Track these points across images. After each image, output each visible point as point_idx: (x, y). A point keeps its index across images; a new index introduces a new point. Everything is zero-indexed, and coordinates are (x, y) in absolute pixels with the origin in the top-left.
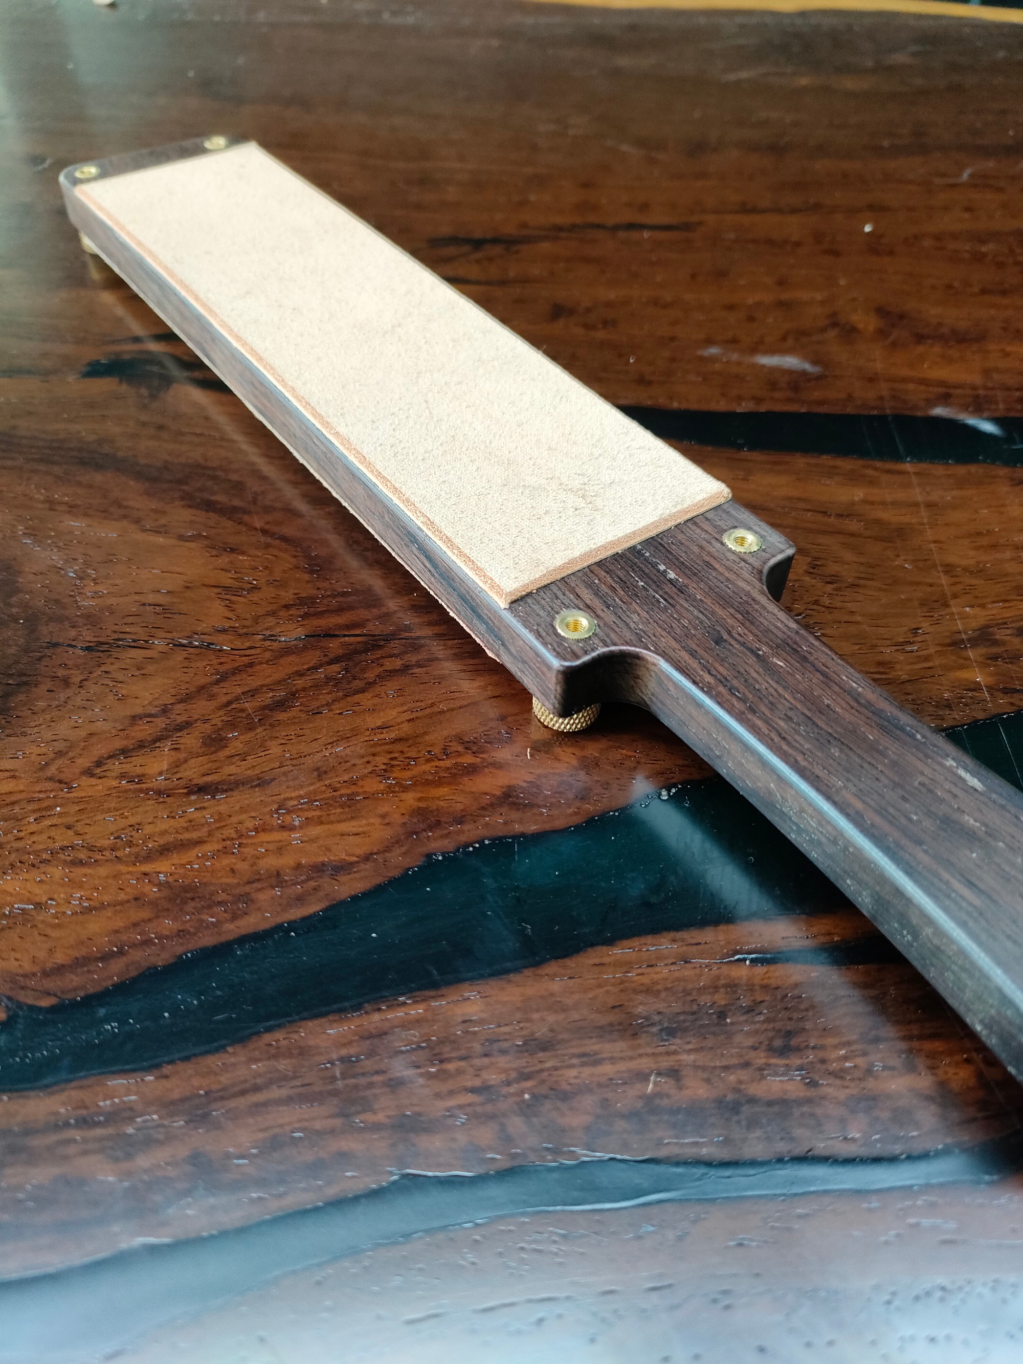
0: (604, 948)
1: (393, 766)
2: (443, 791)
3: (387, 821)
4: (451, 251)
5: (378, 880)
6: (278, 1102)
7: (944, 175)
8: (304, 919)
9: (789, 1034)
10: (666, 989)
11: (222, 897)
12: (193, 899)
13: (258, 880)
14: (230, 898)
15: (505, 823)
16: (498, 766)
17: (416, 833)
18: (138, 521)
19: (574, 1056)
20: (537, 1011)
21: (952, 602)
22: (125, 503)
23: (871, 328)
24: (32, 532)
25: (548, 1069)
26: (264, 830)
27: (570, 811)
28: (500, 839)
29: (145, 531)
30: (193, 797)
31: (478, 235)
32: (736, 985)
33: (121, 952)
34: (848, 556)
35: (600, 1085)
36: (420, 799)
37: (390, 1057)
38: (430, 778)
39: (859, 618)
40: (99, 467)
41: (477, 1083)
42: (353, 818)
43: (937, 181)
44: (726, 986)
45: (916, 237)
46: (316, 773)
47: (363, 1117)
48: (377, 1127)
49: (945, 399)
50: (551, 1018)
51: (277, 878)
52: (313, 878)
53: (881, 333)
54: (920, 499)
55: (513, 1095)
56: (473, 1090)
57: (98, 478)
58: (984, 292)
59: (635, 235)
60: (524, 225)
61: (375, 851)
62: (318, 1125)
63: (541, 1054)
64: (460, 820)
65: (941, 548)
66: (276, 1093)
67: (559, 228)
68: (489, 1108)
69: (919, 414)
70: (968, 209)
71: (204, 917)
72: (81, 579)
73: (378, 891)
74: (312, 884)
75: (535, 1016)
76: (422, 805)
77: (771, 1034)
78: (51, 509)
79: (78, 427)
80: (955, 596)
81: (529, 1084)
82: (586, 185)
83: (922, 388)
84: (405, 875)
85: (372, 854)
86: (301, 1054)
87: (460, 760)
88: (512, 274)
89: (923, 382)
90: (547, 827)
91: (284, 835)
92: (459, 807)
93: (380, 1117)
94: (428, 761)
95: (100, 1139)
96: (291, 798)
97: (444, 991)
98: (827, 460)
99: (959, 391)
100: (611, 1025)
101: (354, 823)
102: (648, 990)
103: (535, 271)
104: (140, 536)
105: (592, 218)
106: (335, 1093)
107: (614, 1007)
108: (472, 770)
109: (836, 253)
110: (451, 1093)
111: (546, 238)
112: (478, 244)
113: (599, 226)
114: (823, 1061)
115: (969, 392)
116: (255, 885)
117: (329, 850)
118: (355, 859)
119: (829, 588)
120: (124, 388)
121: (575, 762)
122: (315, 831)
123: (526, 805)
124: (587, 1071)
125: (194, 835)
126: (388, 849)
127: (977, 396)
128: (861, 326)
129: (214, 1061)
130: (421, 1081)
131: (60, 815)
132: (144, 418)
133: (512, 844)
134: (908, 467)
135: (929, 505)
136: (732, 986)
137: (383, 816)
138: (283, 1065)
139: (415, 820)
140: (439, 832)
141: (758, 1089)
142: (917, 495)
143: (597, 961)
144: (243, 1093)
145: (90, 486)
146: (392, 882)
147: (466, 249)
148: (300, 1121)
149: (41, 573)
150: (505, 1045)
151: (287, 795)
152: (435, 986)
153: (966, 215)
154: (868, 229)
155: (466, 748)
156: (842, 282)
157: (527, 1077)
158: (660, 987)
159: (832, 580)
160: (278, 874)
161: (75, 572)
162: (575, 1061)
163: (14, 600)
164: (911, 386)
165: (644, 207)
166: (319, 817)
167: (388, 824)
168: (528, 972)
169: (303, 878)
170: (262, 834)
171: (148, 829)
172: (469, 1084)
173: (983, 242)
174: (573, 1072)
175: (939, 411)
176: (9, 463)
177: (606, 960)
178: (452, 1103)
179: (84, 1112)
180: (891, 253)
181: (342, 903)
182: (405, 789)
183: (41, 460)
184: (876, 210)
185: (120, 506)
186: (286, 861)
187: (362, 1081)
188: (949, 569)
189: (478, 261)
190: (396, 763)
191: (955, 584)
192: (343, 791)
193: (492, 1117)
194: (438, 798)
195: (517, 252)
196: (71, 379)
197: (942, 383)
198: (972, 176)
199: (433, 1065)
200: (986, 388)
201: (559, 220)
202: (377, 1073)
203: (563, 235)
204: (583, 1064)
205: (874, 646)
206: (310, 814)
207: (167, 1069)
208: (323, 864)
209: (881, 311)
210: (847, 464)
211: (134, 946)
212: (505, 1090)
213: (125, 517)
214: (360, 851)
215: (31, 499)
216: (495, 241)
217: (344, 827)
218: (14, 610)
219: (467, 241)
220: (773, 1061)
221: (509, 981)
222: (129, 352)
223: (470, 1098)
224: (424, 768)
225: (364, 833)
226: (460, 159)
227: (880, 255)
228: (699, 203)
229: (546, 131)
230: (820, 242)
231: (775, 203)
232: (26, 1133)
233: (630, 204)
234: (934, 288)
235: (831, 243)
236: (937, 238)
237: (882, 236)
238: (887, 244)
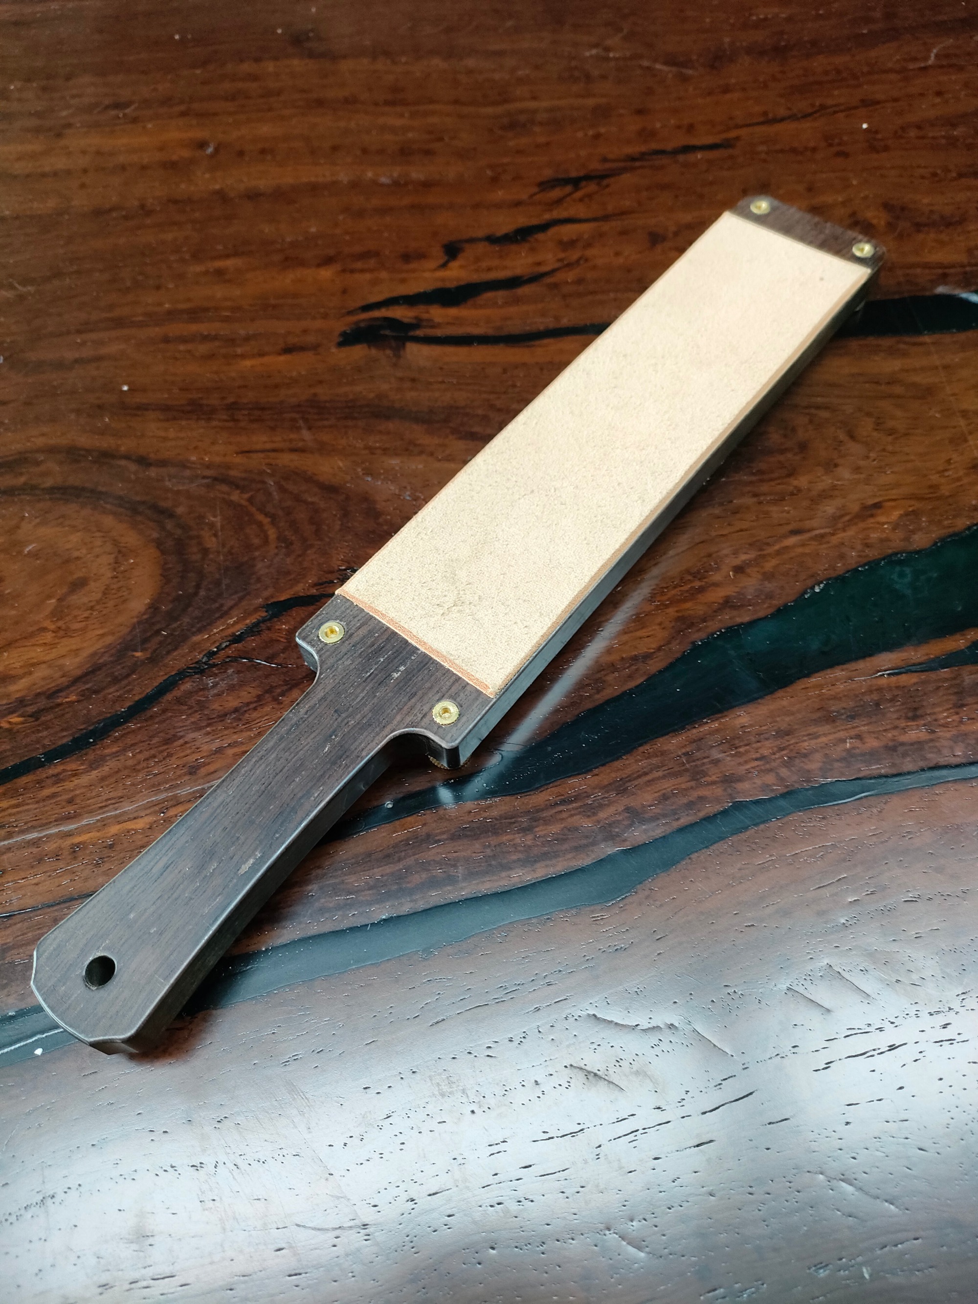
0: (805, 679)
2: (688, 605)
3: (663, 626)
4: (556, 193)
5: (670, 660)
6: (659, 778)
7: (915, 59)
8: (636, 687)
9: (915, 709)
10: (845, 696)
13: (603, 670)
15: (730, 618)
16: (716, 585)
17: (682, 631)
18: (432, 454)
19: (804, 736)
20: (779, 716)
21: (970, 438)
22: (418, 442)
23: (883, 223)
24: (368, 472)
25: (792, 744)
27: (765, 606)
28: (731, 627)
29: (440, 460)
31: (574, 174)
32: (882, 689)
34: (899, 413)
35: (821, 748)
36: (677, 611)
37: (709, 750)
38: (679, 598)
39: (913, 457)
40: (388, 418)
41: (758, 755)
42: (642, 628)
43: (911, 66)
44: (877, 690)
45: (903, 129)
47: (705, 779)
48: (713, 783)
49: (944, 278)
50: (787, 719)
52: (633, 665)
53: (891, 226)
54: (938, 363)
55: (779, 758)
56: (756, 759)
57: (391, 426)
58: (961, 175)
59: (693, 157)
60: (605, 160)
61: (662, 644)
62: (683, 786)
63: (787, 737)
64: (704, 620)
65: (957, 399)
66: (656, 774)
67: (633, 159)
68: (768, 766)
69: (928, 293)
70: (939, 94)
71: (581, 693)
72: (415, 500)
73: (671, 666)
74: (634, 667)
75: (778, 719)
76: (680, 614)
77: (905, 711)
78: (373, 454)
79: (358, 388)
80: (971, 433)
81: (785, 752)
82: (640, 112)
83: (927, 271)
84: (683, 656)
85: (661, 646)
86: (662, 754)
87: (693, 585)
88: (610, 208)
89: (927, 266)
90: (755, 617)
92: (701, 613)
93: (714, 778)
94: (675, 587)
95: (577, 808)
97: (726, 713)
98: (872, 341)
99: (952, 271)
100: (820, 718)
101: (644, 630)
102: (835, 698)
103: (627, 203)
104: (437, 465)
105: (654, 146)
106: (687, 770)
107: (819, 709)
108: (701, 590)
109: (845, 155)
110: (746, 762)
111: (624, 170)
112: (576, 182)
113: (662, 152)
114: (936, 720)
115: (959, 270)
116: (602, 673)
117: (636, 647)
118: (652, 651)
119: (890, 438)
120: (374, 352)
121: (760, 577)
123: (739, 606)
124: (813, 742)
126: (669, 643)
127: (965, 273)
128: (875, 221)
129: (618, 764)
130: (729, 758)
132: (400, 374)
133: (738, 630)
134: (927, 339)
135: (946, 367)
136: (880, 689)
137: (660, 624)
138: (654, 761)
139: (678, 624)
140: (694, 629)
141: (903, 738)
142: (936, 360)
143: (803, 686)
144: (639, 777)
145: (388, 433)
146: (678, 660)
147: (568, 189)
148: (674, 785)
149: (388, 500)
150: (767, 736)
152: (720, 711)
153: (938, 100)
154: (865, 126)
155: (694, 577)
156: (855, 182)
157: (783, 749)
158: (841, 695)
159: (891, 432)
160: (613, 665)
161: (409, 496)
162: (805, 738)
163: (381, 520)
164: (918, 271)
165: (691, 128)
167: (664, 628)
168: (768, 697)
169: (628, 665)
172: (754, 756)
173: (954, 126)
174: (806, 744)
175: (941, 290)
176: (326, 423)
177: (808, 685)
178: (748, 767)
179: (563, 797)
180: (886, 149)
181: (654, 675)
182: (667, 606)
183: (346, 418)
184: (868, 103)
185: (415, 445)
187: (699, 763)
188: (964, 414)
189: (581, 200)
191: (969, 425)
193: (771, 770)
194: (688, 609)
195: (608, 186)
196: (334, 350)
197: (941, 266)
198: (937, 56)
199: (732, 750)
200: (970, 265)
201: (629, 150)
202: (705, 758)
203: (637, 164)
204: (810, 739)
205: (925, 476)
207: (596, 771)
208: (636, 656)
209: (887, 206)
210: (887, 342)
212: (773, 757)
213: (421, 453)
214: (654, 646)
215: (355, 448)
216: (588, 178)
218: (385, 528)
219: (566, 181)
220: (909, 724)
221: (759, 704)
222: (363, 320)
223: (756, 763)
224: (673, 592)
225: (652, 635)
226: (534, 98)
227: (878, 152)
228: (731, 118)
229: (591, 56)
230: (831, 145)
231: (790, 109)
232: (538, 811)
233: (679, 127)
234: (923, 177)
235: (839, 144)
236: (919, 127)
237: (876, 132)
238: (882, 140)
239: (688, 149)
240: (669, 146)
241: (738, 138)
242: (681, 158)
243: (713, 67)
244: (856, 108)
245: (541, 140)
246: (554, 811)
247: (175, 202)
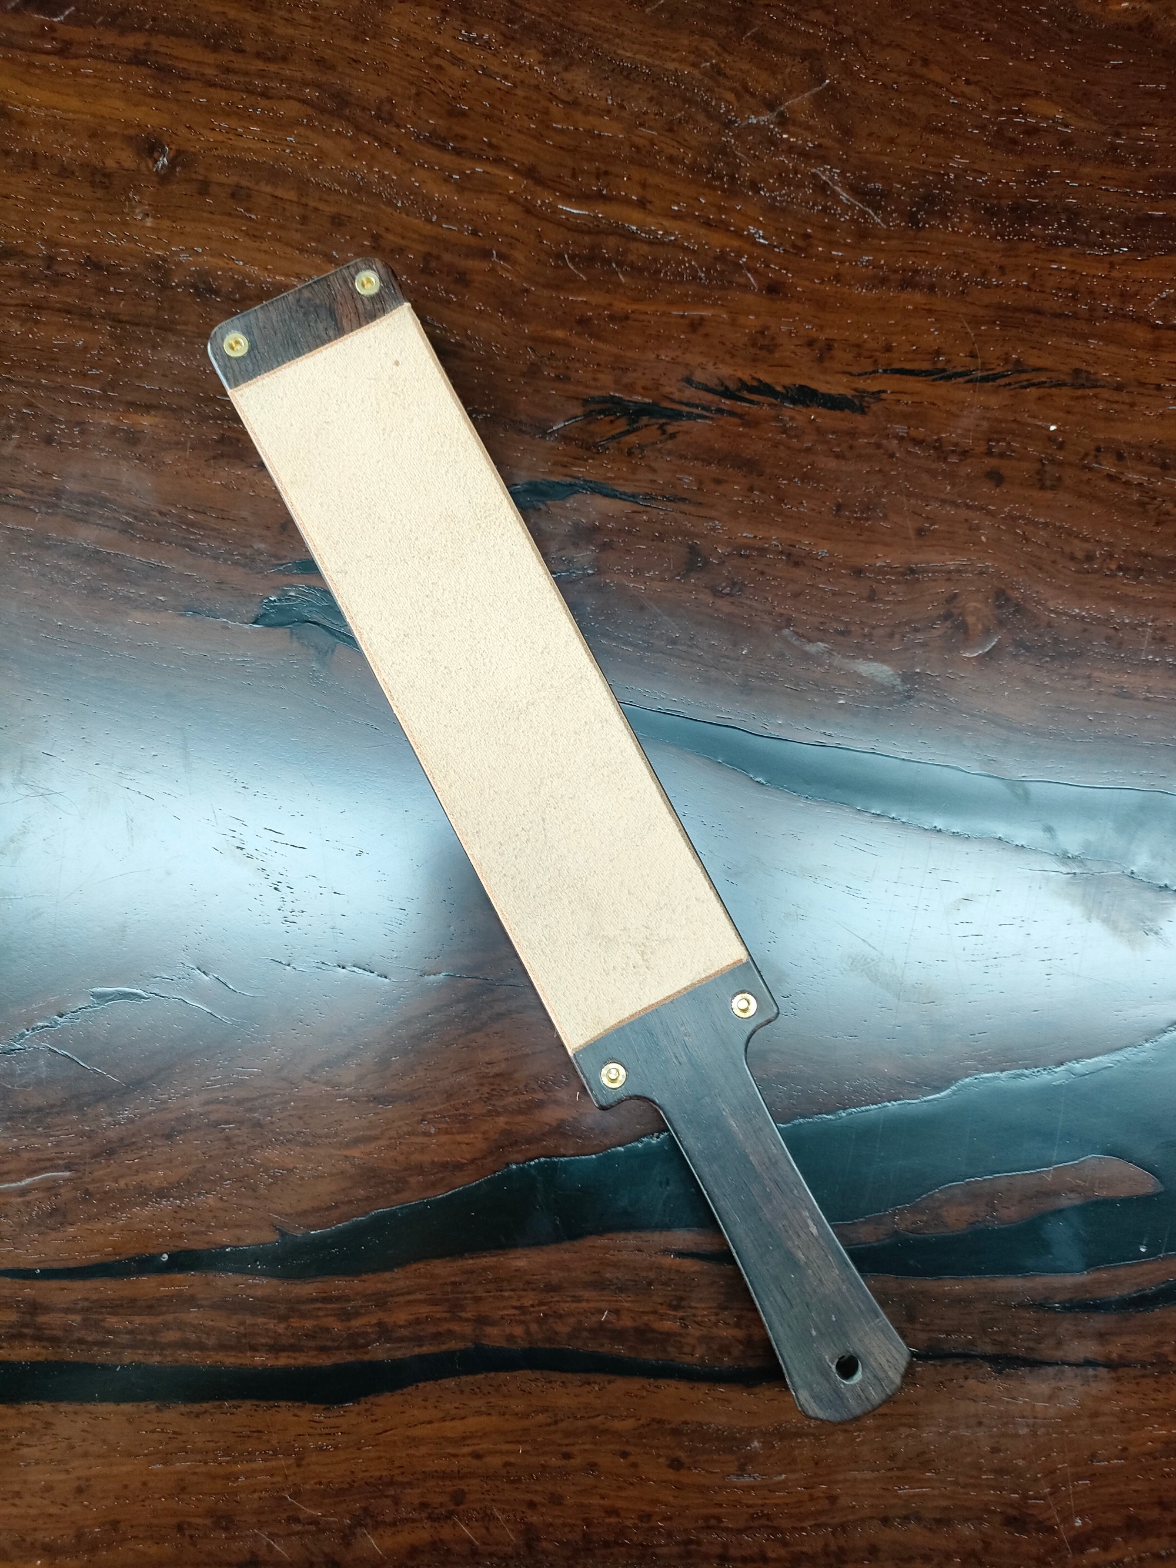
0: (597, 1237)
1: (493, 1095)
2: (520, 1118)
3: (486, 1136)
5: (480, 1180)
6: (420, 1301)
9: (682, 1299)
10: (625, 1265)
11: (390, 1177)
12: (373, 1177)
13: (410, 1169)
14: (394, 1179)
16: (557, 1103)
17: (502, 1148)
20: (554, 1269)
25: (554, 1302)
26: (414, 1134)
27: (595, 1143)
30: (371, 1105)
31: (638, 397)
32: (662, 1268)
33: (336, 1206)
35: (579, 1313)
36: (507, 1123)
37: (476, 1285)
38: (515, 1107)
41: (518, 1304)
42: (465, 1132)
44: (657, 1268)
45: (1098, 451)
46: (445, 1095)
47: (461, 1314)
48: (467, 1320)
50: (561, 1274)
51: (420, 1169)
52: (440, 1171)
55: (536, 1313)
56: (515, 1308)
58: (1121, 570)
60: (688, 381)
61: (477, 1157)
62: (438, 1315)
63: (552, 1293)
64: (530, 1141)
66: (417, 1296)
68: (522, 1317)
74: (441, 1175)
75: (552, 1272)
76: (508, 1127)
77: (671, 1298)
81: (544, 1308)
82: (773, 290)
84: (493, 1176)
85: (475, 1159)
86: (431, 1276)
87: (535, 1096)
89: (994, 718)
91: (425, 1140)
92: (529, 1131)
93: (469, 1315)
94: (515, 1094)
95: (335, 1310)
96: (429, 1113)
100: (591, 1282)
101: (466, 1135)
102: (616, 1265)
105: (764, 373)
106: (447, 1300)
107: (595, 1272)
108: (540, 1105)
109: (999, 479)
110: (505, 1308)
112: (635, 415)
113: (769, 390)
114: (694, 1315)
116: (408, 1172)
117: (451, 1153)
118: (464, 1161)
120: (295, 646)
122: (444, 1138)
123: (570, 1136)
124: (575, 1305)
125: (373, 1133)
126: (484, 1157)
129: (387, 1275)
130: (490, 1299)
131: (294, 1108)
136: (660, 1268)
137: (484, 1133)
138: (422, 1281)
139: (503, 1138)
140: (515, 1149)
141: (656, 1325)
143: (591, 1244)
144: (403, 1294)
147: (622, 425)
150: (534, 1286)
151: (427, 1110)
152: (503, 1248)
154: (1052, 429)
155: (540, 1088)
156: (984, 538)
157: (543, 1304)
158: (621, 1264)
160: (421, 1167)
162: (568, 1299)
165: (826, 351)
166: (446, 1128)
167: (486, 1139)
168: (553, 1246)
169: (436, 1171)
170: (412, 1137)
171: (346, 1125)
172: (514, 1304)
173: (1165, 468)
174: (567, 1305)
177: (597, 1245)
178: (504, 1313)
179: (325, 1295)
180: (1056, 484)
182: (498, 1114)
184: (1081, 381)
186: (426, 1158)
187: (462, 1296)
189: (630, 453)
190: (495, 1093)
192: (461, 1111)
193: (522, 1322)
194: (518, 1124)
195: (671, 436)
196: (245, 625)
199: (497, 1292)
201: (728, 370)
202: (469, 1292)
203: (728, 404)
204: (573, 1301)
206: (441, 1126)
207: (364, 1277)
208: (447, 1162)
209: (1001, 598)
211: (343, 1203)
212: (532, 1309)
214: (468, 1157)
216: (654, 411)
217: (459, 1138)
219: (625, 409)
221: (542, 1250)
223: (513, 1312)
224: (511, 1099)
225: (472, 1143)
226: (642, 204)
227: (1043, 487)
228: (888, 349)
229: (757, 127)
230: (989, 453)
231: (973, 355)
232: (298, 1302)
233: (811, 343)
234: (1072, 558)
235: (1002, 455)
236: (1120, 457)
237: (1061, 446)
238: (1061, 464)
239: (805, 396)
240: (781, 380)
241: (877, 395)
242: (789, 411)
243: (912, 218)
244: (1060, 385)
245: (622, 306)
246: (313, 1306)
247: (97, 267)
